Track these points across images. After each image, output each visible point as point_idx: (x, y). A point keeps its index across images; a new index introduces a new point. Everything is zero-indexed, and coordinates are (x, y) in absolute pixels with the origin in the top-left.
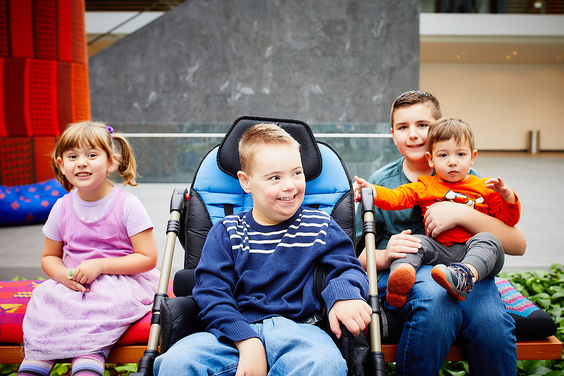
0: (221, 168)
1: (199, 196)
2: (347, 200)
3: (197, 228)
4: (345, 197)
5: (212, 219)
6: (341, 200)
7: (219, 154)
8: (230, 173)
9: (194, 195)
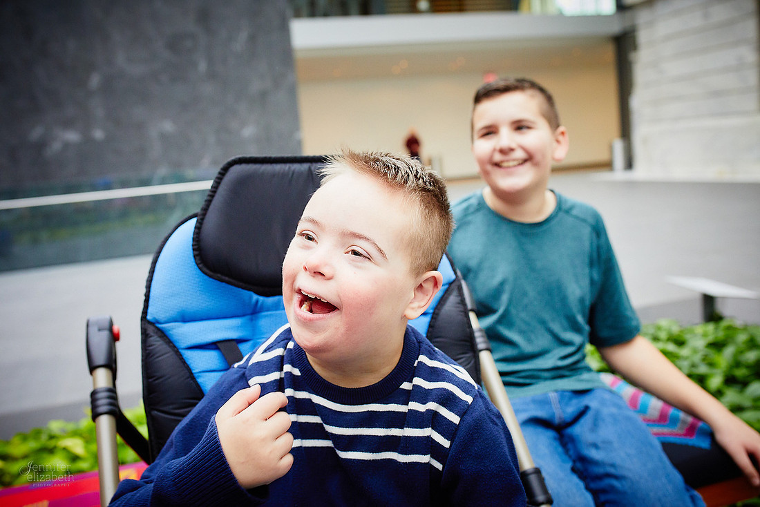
0: (205, 269)
1: (163, 335)
2: (453, 299)
3: (172, 404)
4: (449, 295)
5: (199, 377)
6: (442, 301)
7: (197, 241)
8: (227, 278)
9: (152, 334)
